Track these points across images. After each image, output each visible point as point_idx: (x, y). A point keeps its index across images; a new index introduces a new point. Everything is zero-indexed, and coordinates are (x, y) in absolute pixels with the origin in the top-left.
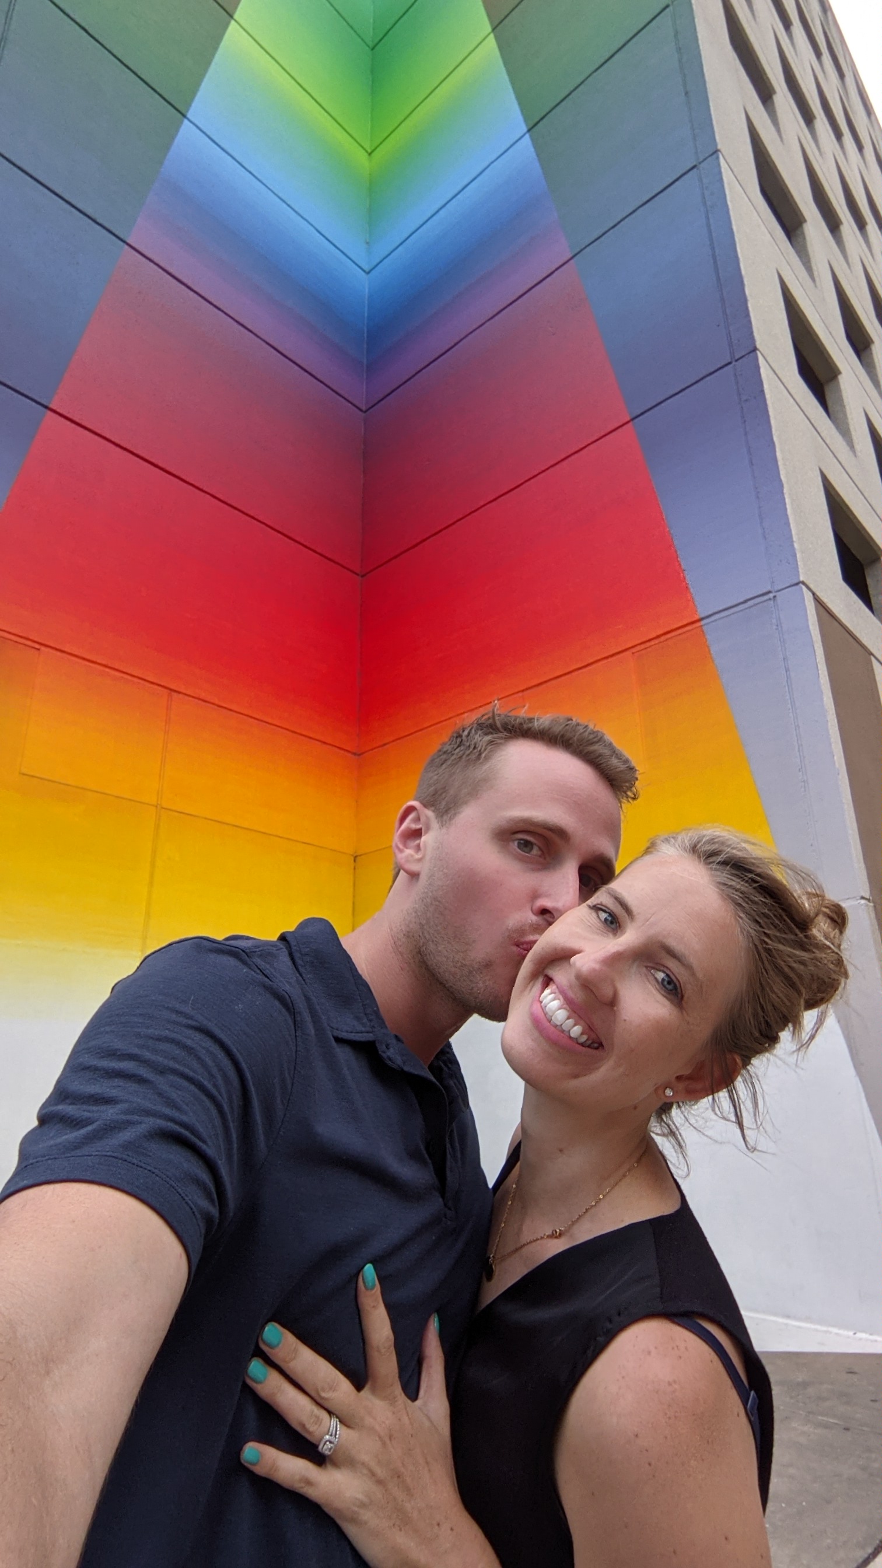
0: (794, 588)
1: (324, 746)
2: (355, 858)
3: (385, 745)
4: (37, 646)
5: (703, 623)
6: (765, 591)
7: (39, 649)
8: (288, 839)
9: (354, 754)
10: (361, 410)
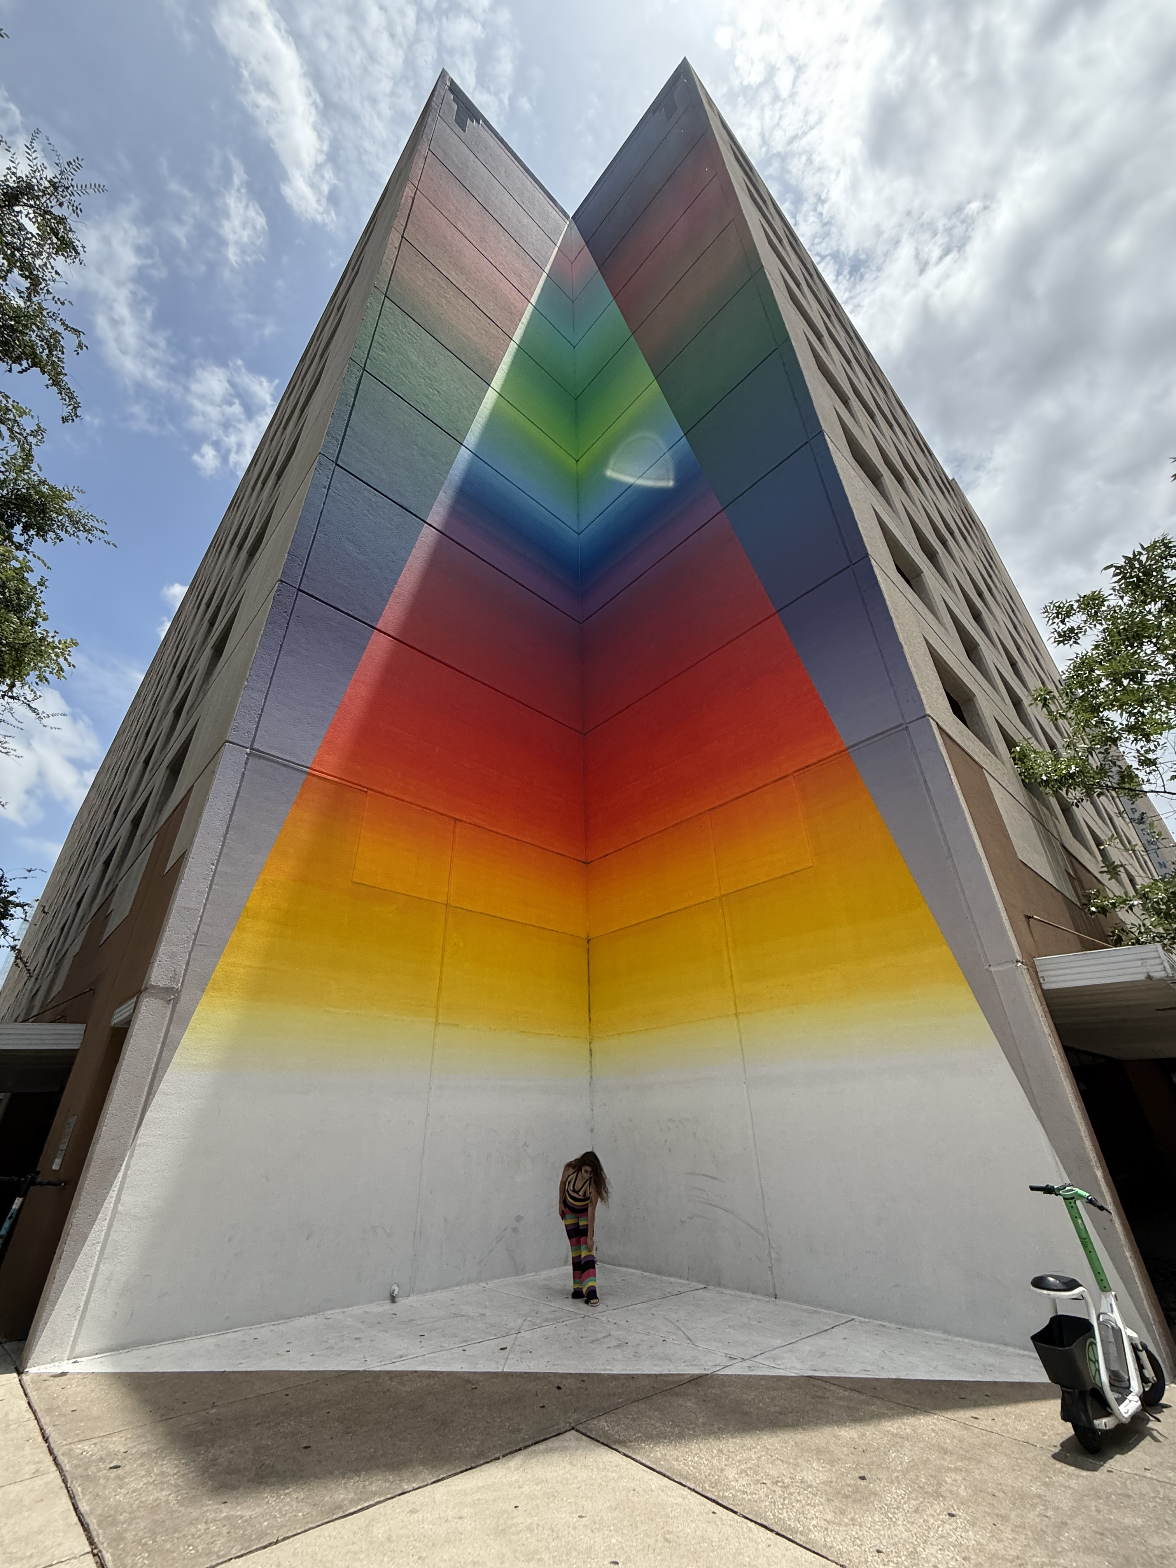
0: (921, 720)
1: (563, 858)
2: (588, 941)
3: (607, 855)
4: (366, 790)
5: (849, 751)
6: (896, 724)
7: (366, 792)
8: (540, 927)
9: (585, 863)
10: (579, 622)
